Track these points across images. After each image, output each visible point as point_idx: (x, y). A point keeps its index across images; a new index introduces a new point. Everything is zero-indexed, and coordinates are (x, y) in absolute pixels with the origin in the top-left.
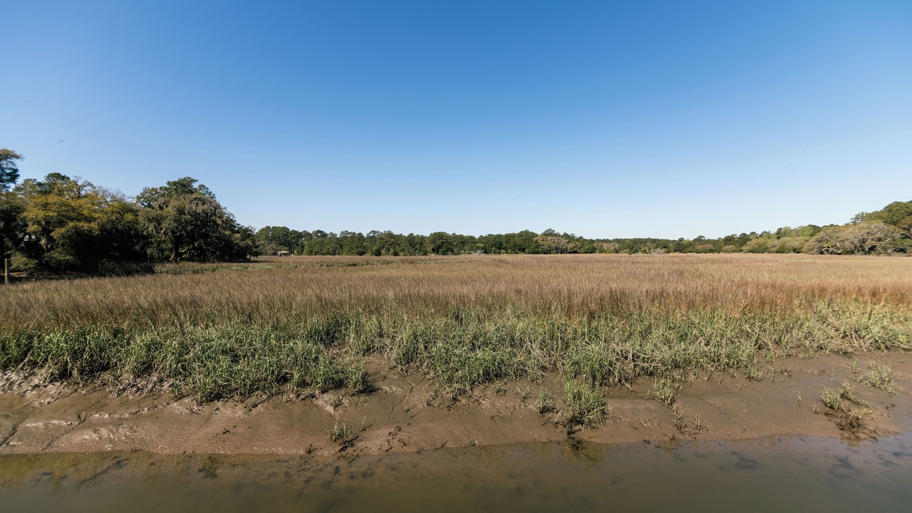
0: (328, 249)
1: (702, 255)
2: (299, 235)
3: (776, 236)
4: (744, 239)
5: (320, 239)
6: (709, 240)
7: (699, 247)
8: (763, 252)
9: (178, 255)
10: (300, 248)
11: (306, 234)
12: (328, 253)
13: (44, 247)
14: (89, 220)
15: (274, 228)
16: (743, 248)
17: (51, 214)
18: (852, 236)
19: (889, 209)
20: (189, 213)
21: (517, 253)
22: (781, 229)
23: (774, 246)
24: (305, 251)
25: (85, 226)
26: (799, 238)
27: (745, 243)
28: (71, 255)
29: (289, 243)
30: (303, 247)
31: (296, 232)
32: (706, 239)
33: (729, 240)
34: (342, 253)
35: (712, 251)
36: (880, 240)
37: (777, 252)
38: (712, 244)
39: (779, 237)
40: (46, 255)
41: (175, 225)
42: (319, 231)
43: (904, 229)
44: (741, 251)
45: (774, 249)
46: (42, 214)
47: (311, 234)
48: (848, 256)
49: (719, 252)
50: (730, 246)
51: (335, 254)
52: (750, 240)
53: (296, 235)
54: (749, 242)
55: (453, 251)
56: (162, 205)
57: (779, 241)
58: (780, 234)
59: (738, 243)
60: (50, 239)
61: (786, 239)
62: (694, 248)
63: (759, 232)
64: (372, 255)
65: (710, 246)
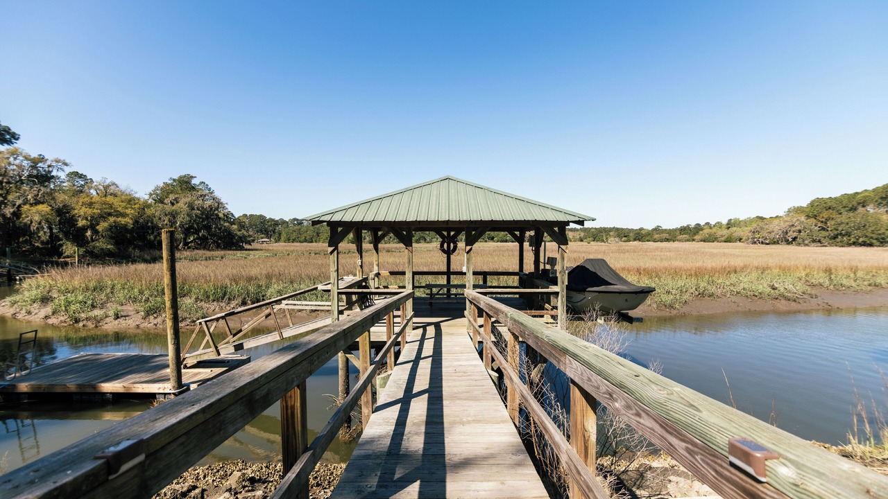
0: (306, 237)
1: (659, 244)
2: (276, 223)
3: (726, 227)
4: (698, 228)
5: (297, 227)
6: (665, 230)
7: (656, 236)
8: (713, 241)
9: (186, 244)
10: (277, 235)
11: (283, 222)
12: (305, 241)
13: (89, 238)
14: (124, 215)
15: (251, 216)
16: (696, 237)
17: (95, 211)
18: (777, 228)
19: (812, 204)
20: (197, 208)
21: (486, 241)
22: (731, 220)
23: (722, 236)
24: (282, 239)
25: (122, 220)
26: (747, 228)
27: (698, 232)
28: (112, 244)
29: (265, 231)
30: (280, 234)
31: (273, 220)
32: (664, 228)
33: (684, 230)
34: (319, 241)
35: (667, 240)
36: (800, 231)
37: (725, 242)
38: (668, 233)
39: (729, 228)
40: (91, 244)
41: (188, 219)
42: (295, 219)
43: (822, 222)
44: (694, 240)
45: (723, 239)
46: (89, 211)
47: (287, 222)
48: (773, 246)
49: (674, 241)
50: (684, 236)
51: (312, 242)
52: (702, 229)
53: (273, 223)
54: (701, 232)
55: (425, 240)
56: (173, 201)
57: (728, 231)
58: (730, 224)
59: (690, 233)
60: (95, 232)
61: (734, 229)
62: (651, 237)
63: (713, 223)
64: (348, 243)
65: (666, 236)
